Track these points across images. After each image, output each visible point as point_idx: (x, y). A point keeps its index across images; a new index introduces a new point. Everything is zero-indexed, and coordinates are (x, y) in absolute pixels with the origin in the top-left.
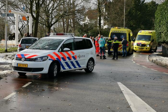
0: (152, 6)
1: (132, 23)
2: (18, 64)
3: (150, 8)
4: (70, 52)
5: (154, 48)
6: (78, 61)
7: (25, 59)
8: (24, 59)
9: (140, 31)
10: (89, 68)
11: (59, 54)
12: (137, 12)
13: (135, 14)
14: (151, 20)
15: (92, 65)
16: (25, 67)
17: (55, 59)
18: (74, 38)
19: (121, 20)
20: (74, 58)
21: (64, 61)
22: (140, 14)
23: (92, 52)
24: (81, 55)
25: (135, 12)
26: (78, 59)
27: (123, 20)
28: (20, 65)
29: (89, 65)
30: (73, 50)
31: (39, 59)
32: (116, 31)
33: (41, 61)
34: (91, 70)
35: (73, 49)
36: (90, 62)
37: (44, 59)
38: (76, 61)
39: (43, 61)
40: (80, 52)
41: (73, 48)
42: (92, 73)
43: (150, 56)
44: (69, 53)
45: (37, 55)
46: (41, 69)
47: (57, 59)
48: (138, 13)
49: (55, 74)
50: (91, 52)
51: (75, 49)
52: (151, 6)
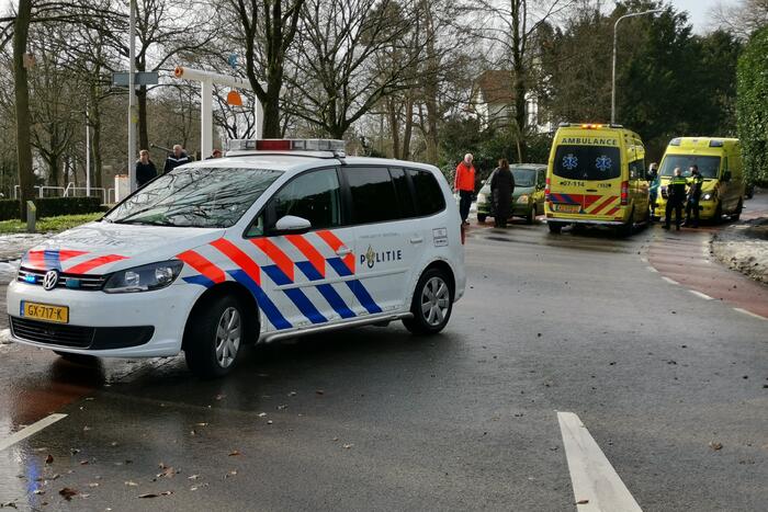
0: (717, 52)
1: (641, 115)
2: (26, 305)
3: (710, 57)
4: (313, 238)
5: (732, 207)
6: (362, 282)
7: (59, 280)
8: (56, 277)
9: (674, 141)
10: (427, 314)
11: (250, 249)
12: (662, 71)
13: (653, 80)
14: (714, 100)
15: (442, 297)
16: (54, 319)
17: (224, 277)
18: (344, 165)
19: (600, 100)
20: (342, 266)
21: (279, 284)
22: (672, 77)
23: (440, 232)
24: (379, 249)
25: (652, 72)
26: (360, 272)
27: (609, 101)
28: (32, 309)
29: (426, 300)
30: (336, 226)
31: (129, 277)
32: (578, 141)
33: (141, 291)
34: (437, 323)
35: (334, 221)
36: (430, 286)
37: (159, 276)
38: (349, 283)
39: (151, 288)
40: (373, 237)
41: (336, 215)
42: (442, 335)
43: (715, 237)
44: (310, 242)
45: (120, 258)
46: (142, 334)
47: (232, 274)
48: (665, 72)
49: (230, 355)
50: (437, 234)
51: (348, 221)
52: (712, 50)
